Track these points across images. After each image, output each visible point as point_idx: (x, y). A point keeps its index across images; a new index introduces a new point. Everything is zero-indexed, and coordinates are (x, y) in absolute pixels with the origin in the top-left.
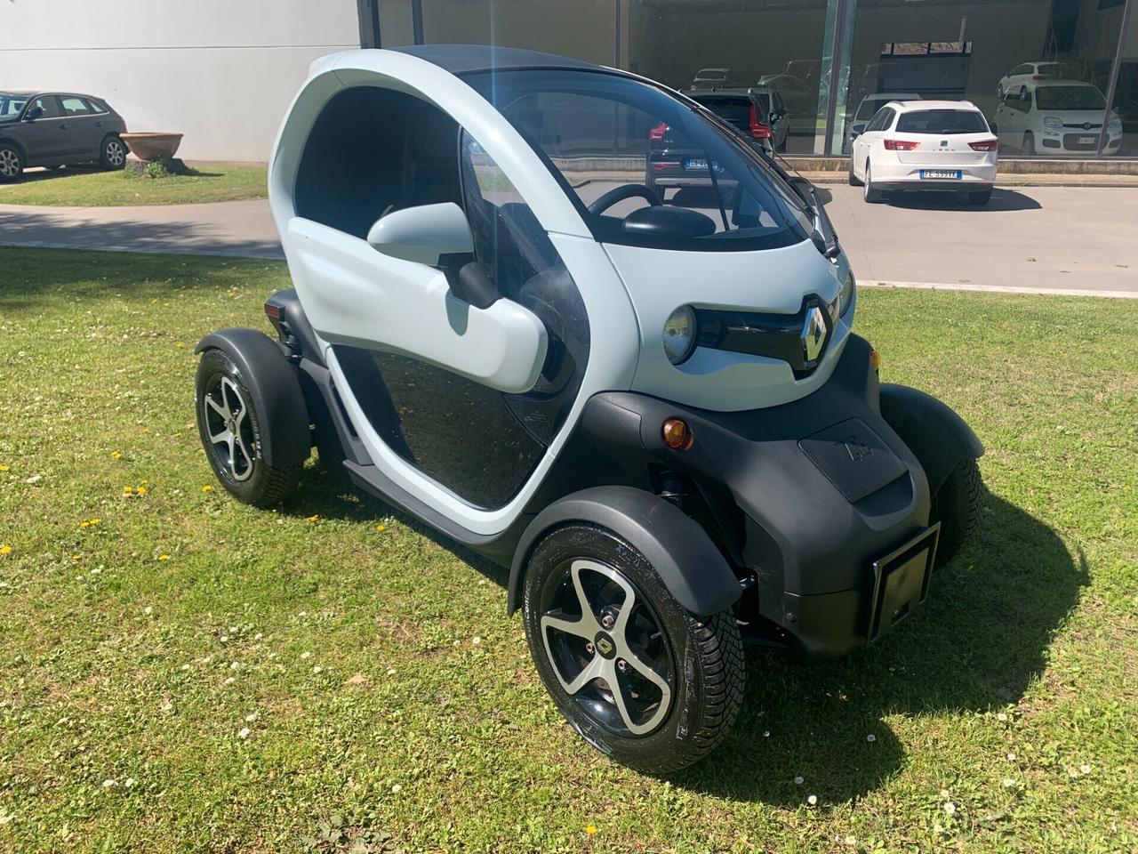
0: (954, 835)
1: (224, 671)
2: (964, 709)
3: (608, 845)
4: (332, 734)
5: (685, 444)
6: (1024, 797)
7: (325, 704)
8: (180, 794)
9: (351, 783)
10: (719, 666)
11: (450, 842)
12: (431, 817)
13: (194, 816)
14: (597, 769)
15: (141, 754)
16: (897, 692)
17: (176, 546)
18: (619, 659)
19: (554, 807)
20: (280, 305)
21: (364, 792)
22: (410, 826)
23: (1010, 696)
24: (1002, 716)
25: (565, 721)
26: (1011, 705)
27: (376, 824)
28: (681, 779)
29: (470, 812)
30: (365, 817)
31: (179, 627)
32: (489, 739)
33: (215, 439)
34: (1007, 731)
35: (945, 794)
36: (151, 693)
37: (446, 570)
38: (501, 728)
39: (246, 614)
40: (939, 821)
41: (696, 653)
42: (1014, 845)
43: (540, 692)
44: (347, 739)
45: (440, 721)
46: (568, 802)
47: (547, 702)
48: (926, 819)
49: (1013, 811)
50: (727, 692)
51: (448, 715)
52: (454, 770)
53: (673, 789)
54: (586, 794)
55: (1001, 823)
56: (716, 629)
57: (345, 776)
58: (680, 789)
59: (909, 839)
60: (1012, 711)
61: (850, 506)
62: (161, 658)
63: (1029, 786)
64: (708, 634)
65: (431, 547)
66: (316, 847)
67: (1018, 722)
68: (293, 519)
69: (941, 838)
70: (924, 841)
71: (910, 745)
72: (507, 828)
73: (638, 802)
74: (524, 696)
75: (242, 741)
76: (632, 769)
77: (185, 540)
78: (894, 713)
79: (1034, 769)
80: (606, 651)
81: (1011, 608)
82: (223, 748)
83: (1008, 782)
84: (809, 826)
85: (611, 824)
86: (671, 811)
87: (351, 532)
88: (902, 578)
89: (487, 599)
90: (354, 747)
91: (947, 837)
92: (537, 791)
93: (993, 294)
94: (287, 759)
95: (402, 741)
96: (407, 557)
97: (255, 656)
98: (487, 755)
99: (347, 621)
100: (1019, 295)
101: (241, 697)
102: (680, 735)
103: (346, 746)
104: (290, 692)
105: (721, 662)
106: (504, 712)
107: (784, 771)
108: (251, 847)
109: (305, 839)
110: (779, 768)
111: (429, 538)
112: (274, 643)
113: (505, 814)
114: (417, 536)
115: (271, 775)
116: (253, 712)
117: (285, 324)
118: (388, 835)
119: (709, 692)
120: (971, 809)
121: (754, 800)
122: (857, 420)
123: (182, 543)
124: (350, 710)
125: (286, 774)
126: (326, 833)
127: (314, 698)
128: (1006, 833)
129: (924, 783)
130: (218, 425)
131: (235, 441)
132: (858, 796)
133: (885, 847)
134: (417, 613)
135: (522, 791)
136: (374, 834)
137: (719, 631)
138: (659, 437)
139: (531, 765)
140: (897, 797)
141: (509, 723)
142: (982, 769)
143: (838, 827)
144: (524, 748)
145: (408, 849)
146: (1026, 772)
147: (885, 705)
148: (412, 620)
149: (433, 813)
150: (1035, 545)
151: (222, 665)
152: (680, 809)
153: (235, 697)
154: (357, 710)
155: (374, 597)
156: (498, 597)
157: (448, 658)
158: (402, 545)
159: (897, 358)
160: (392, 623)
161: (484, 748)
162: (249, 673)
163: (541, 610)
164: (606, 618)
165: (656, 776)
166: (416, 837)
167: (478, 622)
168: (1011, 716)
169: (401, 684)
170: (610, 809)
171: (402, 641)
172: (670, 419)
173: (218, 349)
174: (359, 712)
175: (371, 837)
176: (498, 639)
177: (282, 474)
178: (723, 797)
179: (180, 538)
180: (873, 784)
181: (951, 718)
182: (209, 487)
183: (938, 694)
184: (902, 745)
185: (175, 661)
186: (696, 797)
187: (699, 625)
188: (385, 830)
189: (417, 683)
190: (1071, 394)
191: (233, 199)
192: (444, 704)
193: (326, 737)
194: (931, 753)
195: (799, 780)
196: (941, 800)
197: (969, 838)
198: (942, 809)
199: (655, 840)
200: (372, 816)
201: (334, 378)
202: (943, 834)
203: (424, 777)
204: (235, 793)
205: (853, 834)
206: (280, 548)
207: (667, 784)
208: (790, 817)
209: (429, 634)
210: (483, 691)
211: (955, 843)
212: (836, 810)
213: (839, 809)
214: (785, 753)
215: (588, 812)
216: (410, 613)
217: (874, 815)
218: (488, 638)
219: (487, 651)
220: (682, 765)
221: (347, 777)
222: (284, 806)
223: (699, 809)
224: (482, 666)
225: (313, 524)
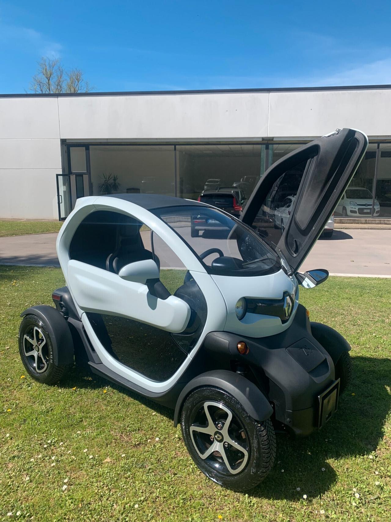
0: (360, 507)
1: (48, 460)
2: (356, 455)
4: (102, 485)
5: (246, 352)
6: (384, 489)
7: (97, 472)
8: (41, 517)
9: (115, 506)
10: (267, 442)
12: (152, 518)
14: (217, 491)
15: (19, 501)
16: (330, 450)
17: (13, 405)
18: (225, 442)
19: (202, 509)
20: (60, 295)
21: (122, 509)
23: (372, 448)
24: (371, 457)
25: (201, 471)
26: (373, 452)
28: (255, 491)
29: (168, 514)
30: (124, 520)
31: (23, 442)
32: (170, 482)
33: (27, 355)
34: (373, 463)
35: (354, 490)
36: (18, 473)
37: (137, 409)
38: (174, 476)
39: (52, 434)
40: (354, 501)
41: (258, 436)
42: (383, 508)
43: (187, 460)
44: (110, 487)
45: (148, 476)
46: (208, 506)
47: (191, 464)
48: (349, 501)
49: (380, 495)
50: (271, 453)
51: (151, 473)
52: (158, 497)
53: (249, 497)
54: (214, 502)
55: (377, 500)
56: (265, 427)
57: (112, 503)
58: (252, 497)
59: (344, 510)
60: (374, 454)
61: (308, 374)
62: (19, 457)
63: (385, 484)
64: (263, 429)
65: (128, 399)
67: (377, 459)
68: (65, 390)
69: (356, 508)
70: (349, 510)
71: (338, 471)
73: (236, 504)
74: (181, 462)
75: (63, 492)
76: (231, 490)
77: (17, 402)
78: (330, 458)
79: (385, 477)
80: (219, 439)
81: (367, 412)
82: (56, 495)
83: (377, 483)
84: (305, 508)
85: (227, 514)
86: (250, 507)
87: (92, 394)
88: (329, 402)
89: (157, 421)
90: (114, 490)
91: (358, 508)
92: (195, 502)
93: (340, 277)
94: (85, 498)
95: (134, 486)
96: (119, 404)
97: (60, 453)
98: (170, 489)
99: (99, 434)
100: (350, 277)
101: (59, 472)
102: (252, 472)
103: (110, 490)
104: (80, 468)
105: (268, 440)
106: (174, 470)
107: (292, 486)
110: (289, 485)
111: (127, 395)
112: (68, 446)
113: (183, 514)
114: (121, 394)
115: (80, 505)
116: (65, 478)
117: (62, 303)
119: (264, 453)
120: (365, 495)
121: (282, 499)
122: (305, 339)
123: (16, 403)
124: (108, 474)
125: (86, 504)
127: (91, 470)
128: (379, 504)
129: (346, 486)
130: (30, 347)
131: (38, 356)
132: (322, 494)
133: (335, 514)
134: (128, 429)
135: (188, 503)
137: (267, 428)
138: (236, 349)
139: (190, 492)
140: (336, 493)
141: (177, 474)
142: (366, 479)
143: (316, 507)
144: (185, 484)
146: (383, 479)
147: (326, 455)
148: (127, 432)
149: (153, 516)
150: (372, 385)
151: (47, 458)
152: (254, 505)
153: (56, 472)
154: (111, 474)
155: (108, 422)
156: (162, 420)
157: (146, 448)
158: (116, 399)
160: (118, 434)
161: (169, 486)
162: (60, 461)
163: (190, 424)
164: (219, 425)
165: (241, 492)
167: (155, 431)
168: (374, 456)
169: (128, 461)
170: (225, 508)
171: (124, 442)
172: (240, 342)
173: (34, 315)
174: (112, 475)
176: (165, 438)
177: (62, 369)
178: (269, 499)
179: (14, 401)
180: (327, 488)
181: (352, 459)
182: (23, 376)
183: (345, 450)
184: (335, 471)
185: (25, 458)
186: (258, 500)
187: (259, 425)
189: (135, 460)
190: (376, 320)
192: (148, 468)
193: (100, 486)
194: (347, 474)
195: (298, 489)
196: (353, 492)
197: (366, 507)
198: (354, 496)
199: (246, 519)
201: (84, 325)
202: (356, 506)
203: (146, 501)
204: (65, 514)
205: (322, 509)
206: (62, 403)
207: (247, 495)
208: (297, 505)
209: (136, 438)
210: (163, 462)
211: (361, 510)
212: (314, 501)
213: (315, 500)
214: (291, 479)
215: (217, 510)
216: (125, 429)
217: (329, 501)
218: (161, 438)
219: (162, 443)
220: (253, 486)
221: (113, 504)
222: (88, 518)
223: (261, 505)
224: (161, 450)
225: (74, 391)
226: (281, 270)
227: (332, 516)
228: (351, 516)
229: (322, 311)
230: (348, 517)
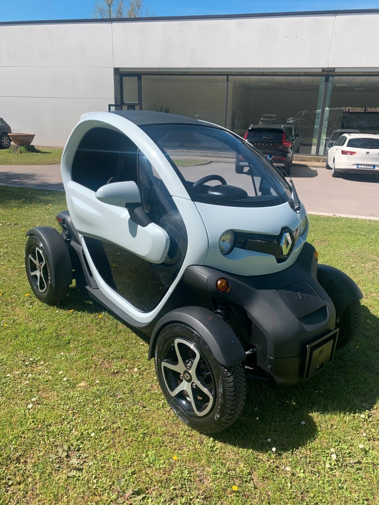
0: (335, 469)
1: (25, 378)
2: (346, 412)
3: (182, 465)
4: (68, 408)
5: (227, 289)
6: (368, 453)
7: (67, 395)
9: (74, 431)
10: (234, 389)
11: (114, 460)
12: (106, 448)
13: (4, 442)
14: (181, 430)
16: (318, 402)
17: (11, 320)
18: (193, 383)
19: (161, 447)
21: (79, 435)
22: (97, 452)
23: (368, 406)
24: (362, 416)
25: (170, 408)
26: (367, 411)
27: (82, 450)
28: (218, 437)
29: (124, 447)
30: (78, 447)
31: (8, 357)
32: (136, 414)
33: (32, 274)
34: (364, 423)
35: (332, 450)
37: (127, 337)
38: (142, 409)
39: (38, 353)
40: (329, 462)
41: (224, 382)
42: (361, 475)
43: (161, 394)
44: (75, 411)
46: (167, 444)
47: (164, 399)
48: (324, 461)
49: (362, 459)
50: (237, 400)
51: (120, 402)
52: (119, 427)
53: (214, 441)
54: (175, 441)
55: (356, 464)
56: (233, 373)
57: (71, 428)
58: (217, 441)
59: (315, 470)
60: (367, 413)
61: (298, 320)
63: (371, 448)
64: (229, 374)
65: (121, 326)
66: (55, 459)
67: (370, 419)
68: (63, 311)
69: (329, 470)
70: (321, 471)
71: (320, 427)
72: (139, 455)
73: (198, 446)
74: (154, 396)
75: (29, 410)
76: (197, 431)
78: (315, 412)
79: (374, 441)
80: (188, 379)
81: (373, 367)
82: (20, 412)
83: (361, 446)
84: (271, 461)
85: (184, 456)
86: (212, 451)
87: (88, 318)
88: (321, 352)
89: (143, 351)
90: (77, 415)
91: (332, 470)
92: (154, 438)
94: (47, 419)
95: (98, 413)
96: (110, 330)
97: (40, 371)
98: (134, 421)
99: (81, 358)
101: (31, 390)
102: (216, 418)
103: (74, 414)
104: (52, 388)
105: (234, 387)
106: (144, 402)
107: (264, 435)
108: (27, 458)
109: (51, 455)
110: (261, 434)
111: (121, 322)
112: (48, 366)
113: (139, 449)
114: (116, 321)
115: (40, 426)
116: (36, 397)
117: (65, 225)
118: (87, 455)
119: (229, 400)
120: (344, 457)
121: (248, 448)
122: (306, 282)
123: (14, 319)
124: (78, 398)
125: (46, 425)
126: (60, 453)
127: (63, 392)
128: (358, 469)
129: (325, 444)
130: (34, 268)
131: (40, 275)
132: (295, 449)
133: (303, 473)
134: (112, 356)
135: (147, 438)
136: (81, 454)
137: (234, 374)
138: (215, 286)
139: (153, 427)
140: (312, 450)
141: (146, 407)
142: (351, 439)
143: (284, 462)
144: (151, 419)
145: (95, 462)
146: (371, 442)
147: (312, 408)
148: (109, 359)
149: (108, 446)
151: (24, 375)
152: (216, 450)
153: (29, 389)
154: (80, 398)
155: (94, 347)
156: (148, 350)
157: (123, 377)
158: (109, 325)
159: (337, 250)
160: (100, 360)
161: (134, 418)
162: (36, 379)
163: (162, 359)
164: (188, 365)
165: (207, 435)
166: (99, 457)
167: (137, 361)
168: (367, 416)
169: (101, 387)
170: (185, 449)
171: (104, 368)
172: (220, 279)
174: (81, 399)
175: (80, 456)
176: (146, 369)
177: (59, 291)
178: (235, 446)
179: (13, 317)
180: (302, 443)
181: (340, 415)
182: (28, 294)
183: (335, 404)
184: (317, 426)
185: (4, 372)
186: (223, 445)
187: (226, 370)
188: (86, 453)
189: (108, 387)
191: (55, 164)
192: (118, 398)
193: (66, 410)
194: (329, 431)
195: (269, 440)
196: (331, 452)
197: (341, 470)
198: (331, 457)
199: (203, 464)
200: (81, 446)
201: (84, 250)
202: (330, 468)
203: (106, 430)
204: (23, 433)
205: (290, 466)
206: (56, 323)
207: (211, 439)
208: (263, 457)
209: (116, 365)
210: (136, 393)
211: (335, 472)
212: (284, 455)
213: (286, 454)
214: (265, 428)
215: (175, 449)
216: (109, 356)
217: (301, 458)
218: (141, 369)
219: (140, 374)
220: (217, 431)
221: (73, 428)
222: (44, 440)
223: (224, 451)
224: (137, 381)
225: (71, 313)
226: (287, 203)
227: (300, 475)
228: (322, 477)
229: (353, 255)
230: (317, 479)
